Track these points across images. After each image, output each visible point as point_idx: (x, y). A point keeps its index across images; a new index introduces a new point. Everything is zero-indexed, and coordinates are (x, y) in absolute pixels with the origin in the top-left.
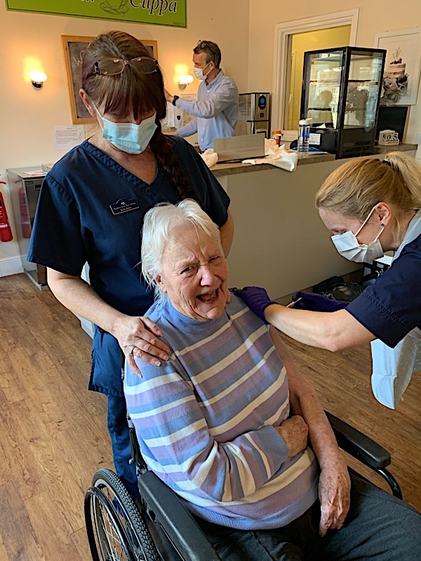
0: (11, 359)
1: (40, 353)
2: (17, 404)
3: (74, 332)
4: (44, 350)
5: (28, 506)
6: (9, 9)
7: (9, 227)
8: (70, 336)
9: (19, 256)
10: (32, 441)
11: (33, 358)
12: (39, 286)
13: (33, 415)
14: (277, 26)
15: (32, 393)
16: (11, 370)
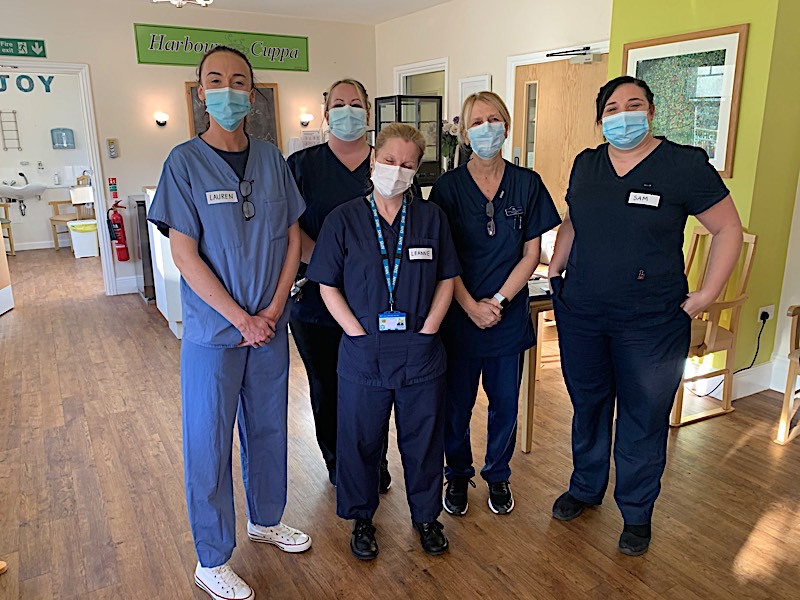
0: (103, 342)
1: (128, 340)
2: (97, 364)
3: (161, 330)
4: (131, 338)
5: (85, 404)
6: (139, 62)
7: (126, 248)
8: (158, 332)
9: (134, 277)
10: (101, 380)
11: (120, 343)
12: (146, 300)
13: (108, 369)
14: (395, 69)
15: (111, 359)
16: (101, 348)
